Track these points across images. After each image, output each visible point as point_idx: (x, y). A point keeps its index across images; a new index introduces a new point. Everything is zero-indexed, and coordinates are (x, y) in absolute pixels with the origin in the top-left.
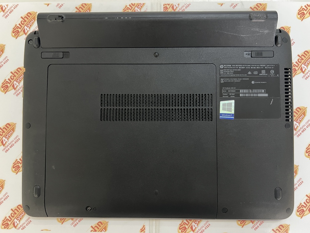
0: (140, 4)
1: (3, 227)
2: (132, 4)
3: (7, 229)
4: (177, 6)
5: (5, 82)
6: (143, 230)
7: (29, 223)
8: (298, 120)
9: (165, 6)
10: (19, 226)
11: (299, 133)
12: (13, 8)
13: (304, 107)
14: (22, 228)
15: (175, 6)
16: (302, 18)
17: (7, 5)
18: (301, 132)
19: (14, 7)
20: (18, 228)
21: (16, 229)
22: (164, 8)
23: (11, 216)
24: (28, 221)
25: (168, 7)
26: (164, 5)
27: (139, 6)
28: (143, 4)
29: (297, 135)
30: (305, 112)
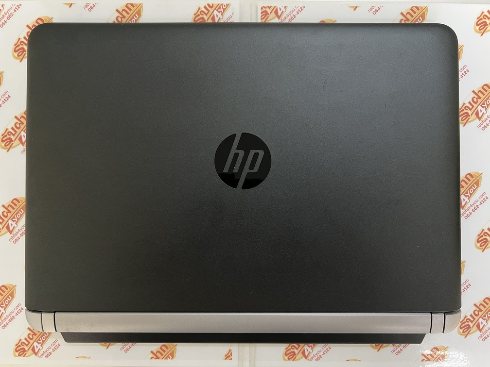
0: (222, 5)
1: (17, 354)
2: (208, 5)
3: (24, 356)
4: (283, 9)
5: (6, 134)
6: (229, 356)
7: (56, 348)
8: (467, 193)
9: (264, 9)
10: (41, 352)
11: (468, 213)
12: (12, 11)
13: (478, 173)
14: (46, 354)
15: (280, 9)
16: (483, 31)
17: (2, 5)
18: (471, 211)
19: (14, 8)
20: (40, 355)
21: (37, 357)
22: (262, 13)
23: (29, 338)
24: (55, 345)
25: (269, 11)
26: (262, 8)
27: (220, 8)
28: (227, 5)
29: (466, 215)
30: (478, 180)
